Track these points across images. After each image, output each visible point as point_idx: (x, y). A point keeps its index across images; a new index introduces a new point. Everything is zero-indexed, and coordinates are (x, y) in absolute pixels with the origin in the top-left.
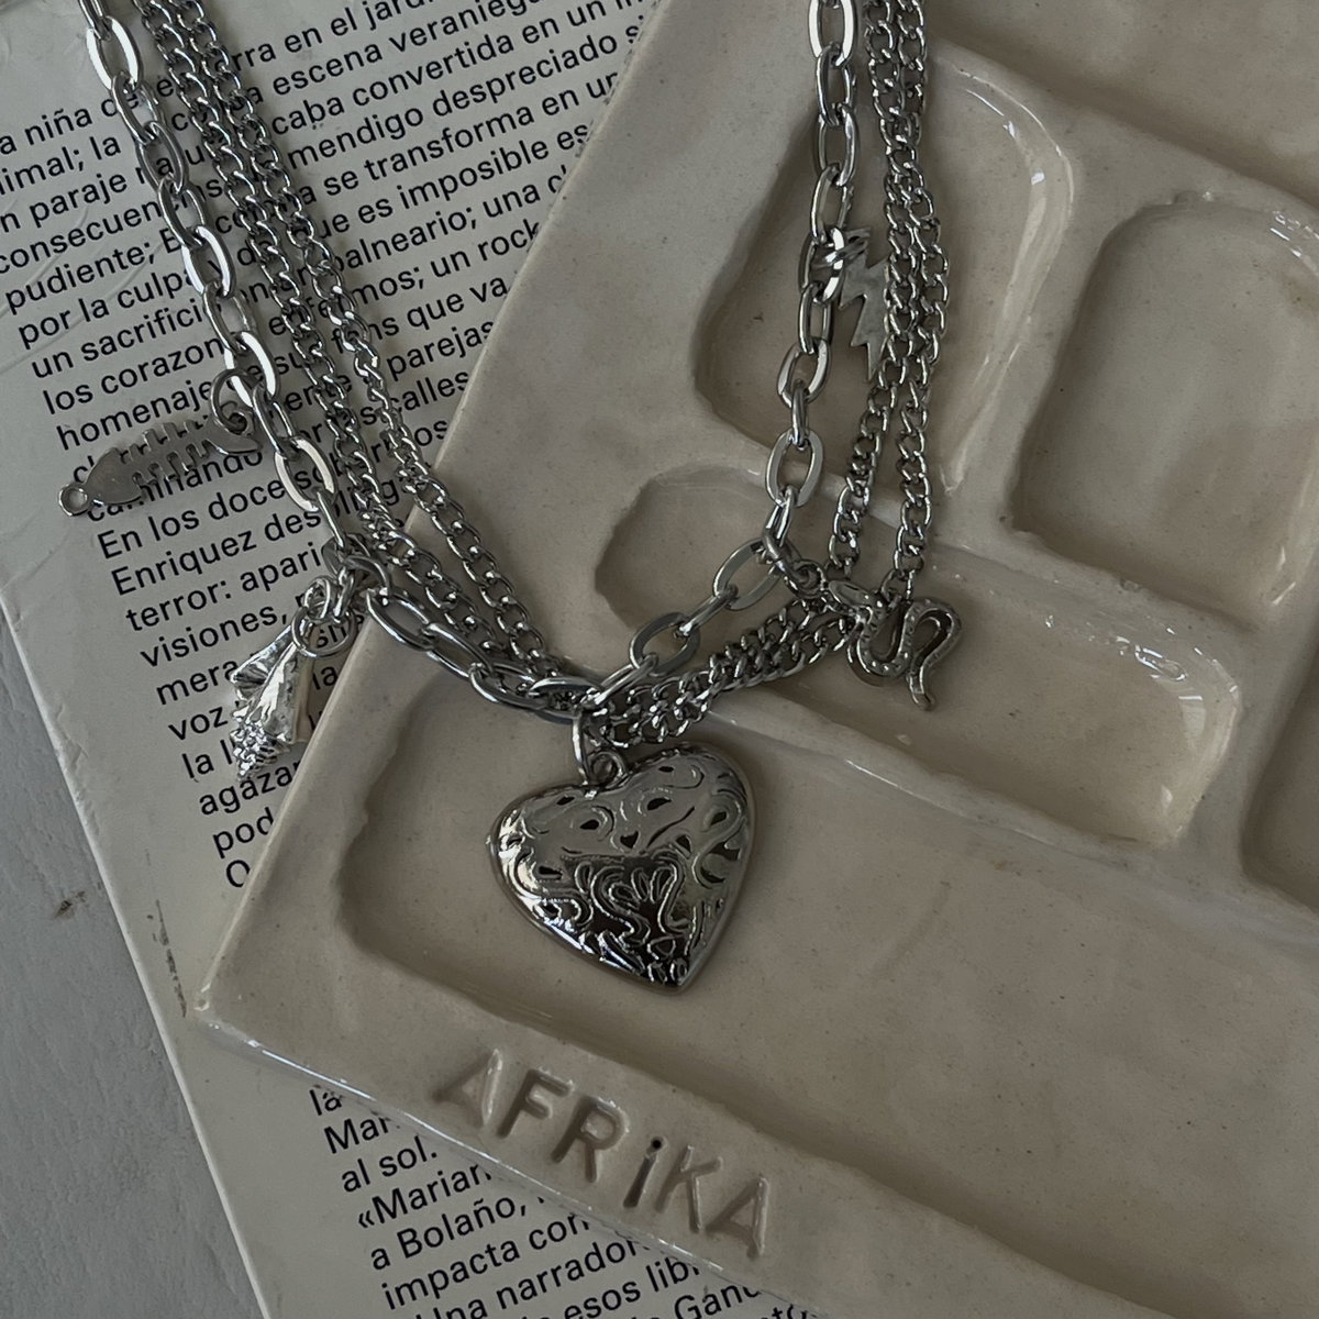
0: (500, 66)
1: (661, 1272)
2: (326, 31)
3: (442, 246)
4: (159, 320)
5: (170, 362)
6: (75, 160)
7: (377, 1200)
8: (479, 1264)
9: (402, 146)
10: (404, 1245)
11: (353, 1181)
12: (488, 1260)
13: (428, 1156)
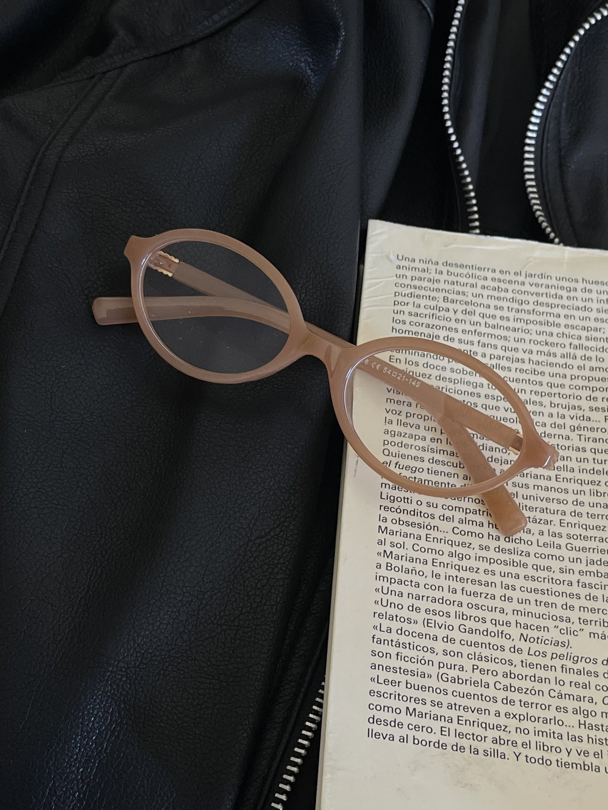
0: (557, 301)
1: (459, 615)
2: (512, 273)
3: (520, 335)
4: (433, 315)
5: (431, 326)
6: (429, 271)
7: (385, 551)
8: (406, 583)
9: (520, 308)
10: (387, 566)
11: (380, 542)
12: (410, 583)
13: (405, 548)
